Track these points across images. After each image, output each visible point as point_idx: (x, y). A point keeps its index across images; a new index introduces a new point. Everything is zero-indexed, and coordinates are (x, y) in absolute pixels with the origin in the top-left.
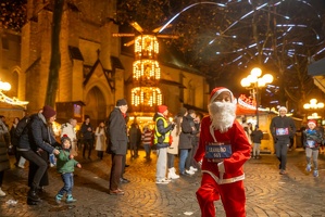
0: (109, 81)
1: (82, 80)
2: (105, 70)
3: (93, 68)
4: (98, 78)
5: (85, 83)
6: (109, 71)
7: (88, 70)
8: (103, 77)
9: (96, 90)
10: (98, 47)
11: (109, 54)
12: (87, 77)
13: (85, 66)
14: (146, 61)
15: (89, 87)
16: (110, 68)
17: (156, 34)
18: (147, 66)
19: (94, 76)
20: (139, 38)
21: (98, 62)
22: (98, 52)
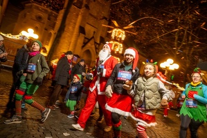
0: (96, 48)
1: (82, 45)
2: (95, 43)
3: (89, 40)
4: (91, 46)
5: (83, 47)
6: (97, 44)
7: (87, 40)
8: (93, 46)
9: (88, 52)
10: (95, 30)
11: (100, 35)
12: (85, 44)
13: (85, 38)
14: (116, 42)
15: (85, 49)
16: (98, 42)
17: (125, 30)
18: (116, 45)
19: (89, 44)
20: (115, 29)
21: (93, 37)
22: (94, 32)
